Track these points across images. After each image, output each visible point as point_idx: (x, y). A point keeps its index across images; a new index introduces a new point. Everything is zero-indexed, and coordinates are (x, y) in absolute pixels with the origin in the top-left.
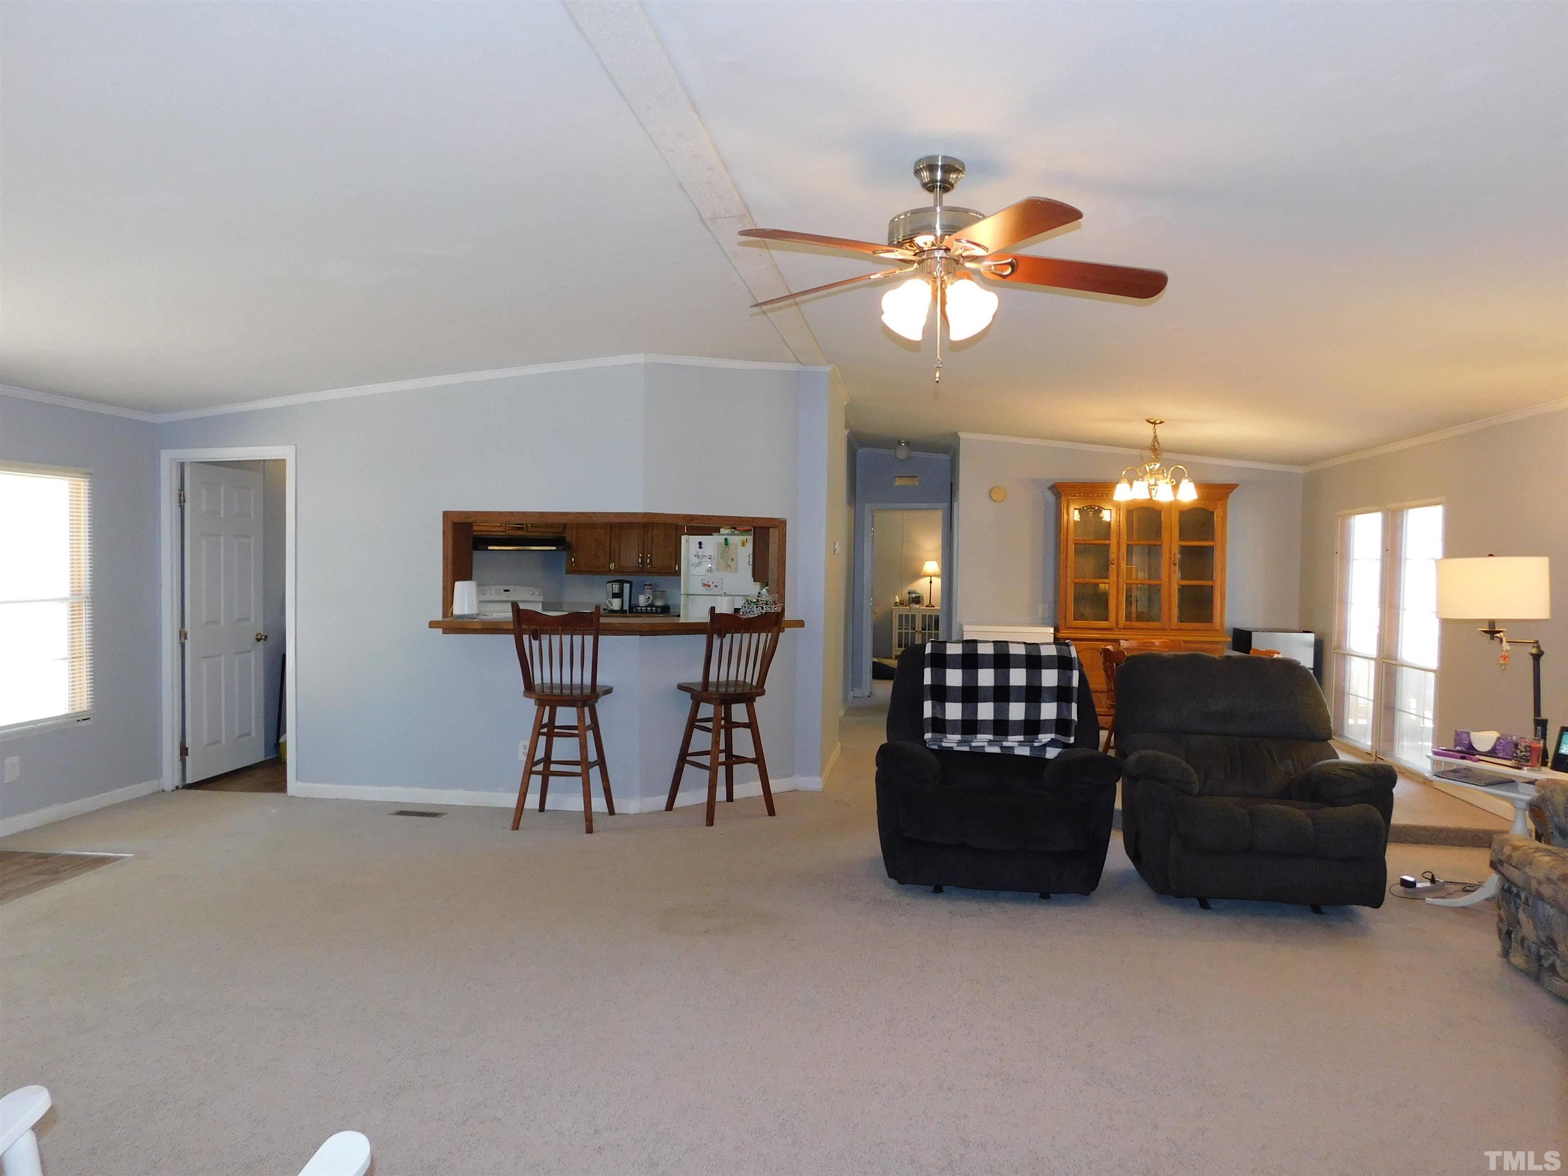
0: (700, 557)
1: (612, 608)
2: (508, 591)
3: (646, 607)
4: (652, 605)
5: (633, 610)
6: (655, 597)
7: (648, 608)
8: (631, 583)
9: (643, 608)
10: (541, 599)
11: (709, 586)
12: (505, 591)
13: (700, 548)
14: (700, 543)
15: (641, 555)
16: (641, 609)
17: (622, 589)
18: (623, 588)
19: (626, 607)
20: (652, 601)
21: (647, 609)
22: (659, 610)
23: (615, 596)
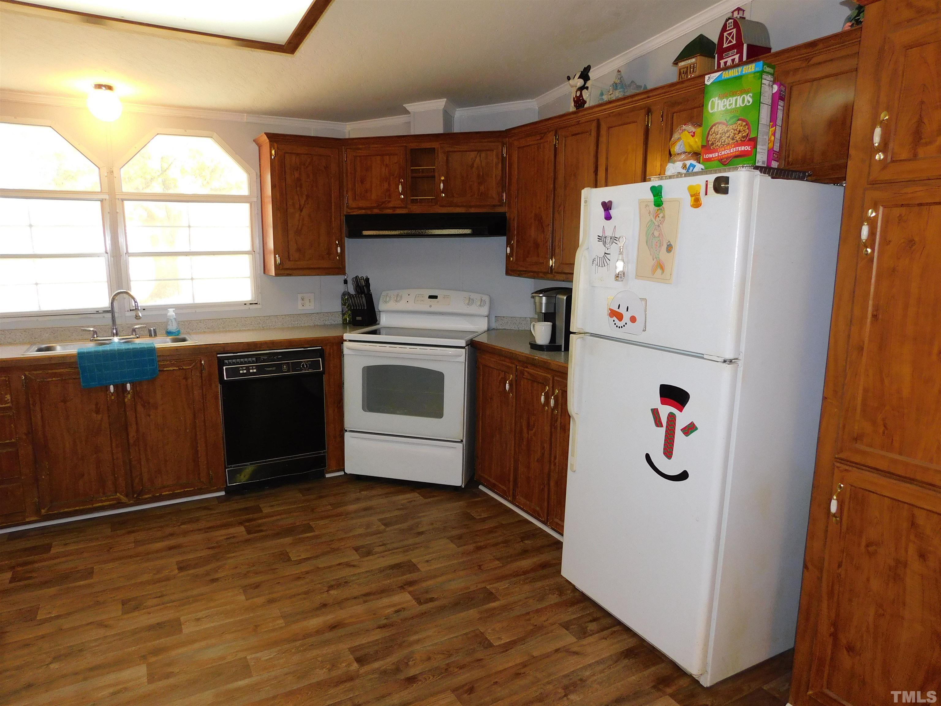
0: (608, 240)
1: (536, 338)
2: (436, 297)
8: (568, 295)
10: (485, 311)
11: (620, 317)
12: (431, 297)
13: (608, 217)
14: (607, 206)
17: (553, 306)
18: (555, 305)
19: (560, 340)
23: (544, 317)
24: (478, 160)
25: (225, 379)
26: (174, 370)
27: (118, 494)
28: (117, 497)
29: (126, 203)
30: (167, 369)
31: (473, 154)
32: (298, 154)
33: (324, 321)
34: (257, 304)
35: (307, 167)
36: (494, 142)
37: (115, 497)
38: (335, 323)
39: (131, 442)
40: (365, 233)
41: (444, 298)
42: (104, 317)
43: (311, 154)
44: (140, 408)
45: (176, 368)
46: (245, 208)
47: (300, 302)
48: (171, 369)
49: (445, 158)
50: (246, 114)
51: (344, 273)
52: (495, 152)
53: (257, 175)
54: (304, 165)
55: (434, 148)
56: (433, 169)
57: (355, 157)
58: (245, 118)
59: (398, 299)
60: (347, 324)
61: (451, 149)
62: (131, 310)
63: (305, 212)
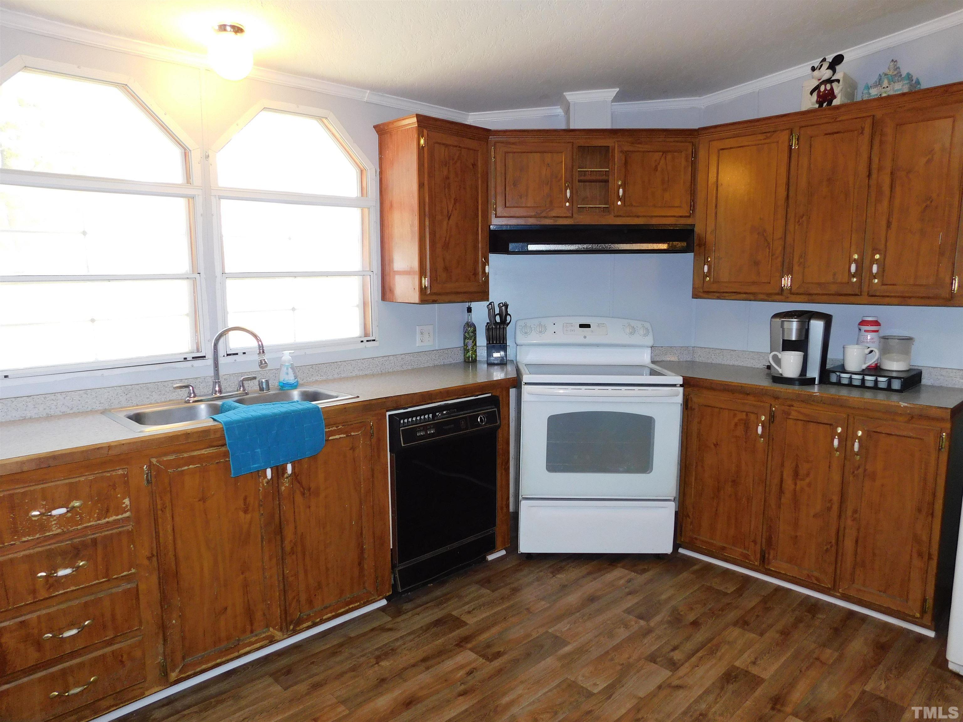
1: (780, 371)
2: (588, 326)
3: (863, 373)
4: (876, 370)
5: (828, 377)
6: (885, 350)
7: (867, 378)
8: (827, 319)
9: (854, 376)
10: (649, 341)
12: (582, 326)
15: (856, 256)
16: (851, 378)
17: (805, 332)
18: (807, 331)
19: (814, 372)
20: (880, 358)
21: (863, 380)
22: (896, 385)
23: (788, 346)
24: (663, 162)
25: (403, 445)
26: (340, 438)
27: (271, 629)
28: (269, 633)
29: (223, 201)
30: (334, 437)
31: (657, 156)
32: (446, 145)
33: (444, 360)
34: (374, 340)
35: (455, 163)
36: (682, 142)
37: (267, 634)
38: (454, 362)
39: (288, 548)
40: (531, 247)
41: (598, 326)
42: (192, 366)
43: (460, 147)
44: (299, 498)
45: (342, 436)
46: (354, 214)
47: (418, 337)
48: (337, 437)
49: (624, 159)
50: (368, 91)
51: (487, 299)
52: (683, 154)
53: (376, 172)
54: (453, 159)
55: (609, 146)
56: (606, 171)
57: (506, 153)
58: (367, 96)
59: (542, 329)
60: (469, 362)
61: (631, 149)
62: (228, 355)
63: (452, 221)
